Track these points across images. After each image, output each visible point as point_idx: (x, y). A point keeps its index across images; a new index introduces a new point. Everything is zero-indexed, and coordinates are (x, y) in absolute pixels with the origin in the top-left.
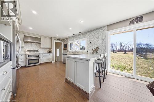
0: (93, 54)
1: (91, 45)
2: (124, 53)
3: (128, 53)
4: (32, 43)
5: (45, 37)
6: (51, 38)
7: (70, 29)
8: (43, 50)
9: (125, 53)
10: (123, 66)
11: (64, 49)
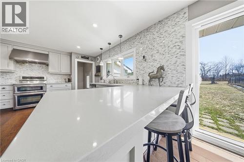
0: (150, 85)
1: (145, 64)
2: (210, 82)
3: (218, 82)
4: (33, 64)
5: (58, 52)
6: (70, 54)
7: (95, 25)
8: (56, 77)
9: (212, 83)
10: (216, 110)
11: (95, 76)
